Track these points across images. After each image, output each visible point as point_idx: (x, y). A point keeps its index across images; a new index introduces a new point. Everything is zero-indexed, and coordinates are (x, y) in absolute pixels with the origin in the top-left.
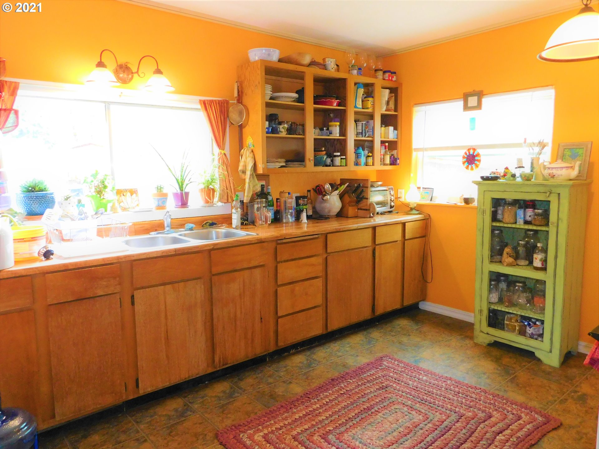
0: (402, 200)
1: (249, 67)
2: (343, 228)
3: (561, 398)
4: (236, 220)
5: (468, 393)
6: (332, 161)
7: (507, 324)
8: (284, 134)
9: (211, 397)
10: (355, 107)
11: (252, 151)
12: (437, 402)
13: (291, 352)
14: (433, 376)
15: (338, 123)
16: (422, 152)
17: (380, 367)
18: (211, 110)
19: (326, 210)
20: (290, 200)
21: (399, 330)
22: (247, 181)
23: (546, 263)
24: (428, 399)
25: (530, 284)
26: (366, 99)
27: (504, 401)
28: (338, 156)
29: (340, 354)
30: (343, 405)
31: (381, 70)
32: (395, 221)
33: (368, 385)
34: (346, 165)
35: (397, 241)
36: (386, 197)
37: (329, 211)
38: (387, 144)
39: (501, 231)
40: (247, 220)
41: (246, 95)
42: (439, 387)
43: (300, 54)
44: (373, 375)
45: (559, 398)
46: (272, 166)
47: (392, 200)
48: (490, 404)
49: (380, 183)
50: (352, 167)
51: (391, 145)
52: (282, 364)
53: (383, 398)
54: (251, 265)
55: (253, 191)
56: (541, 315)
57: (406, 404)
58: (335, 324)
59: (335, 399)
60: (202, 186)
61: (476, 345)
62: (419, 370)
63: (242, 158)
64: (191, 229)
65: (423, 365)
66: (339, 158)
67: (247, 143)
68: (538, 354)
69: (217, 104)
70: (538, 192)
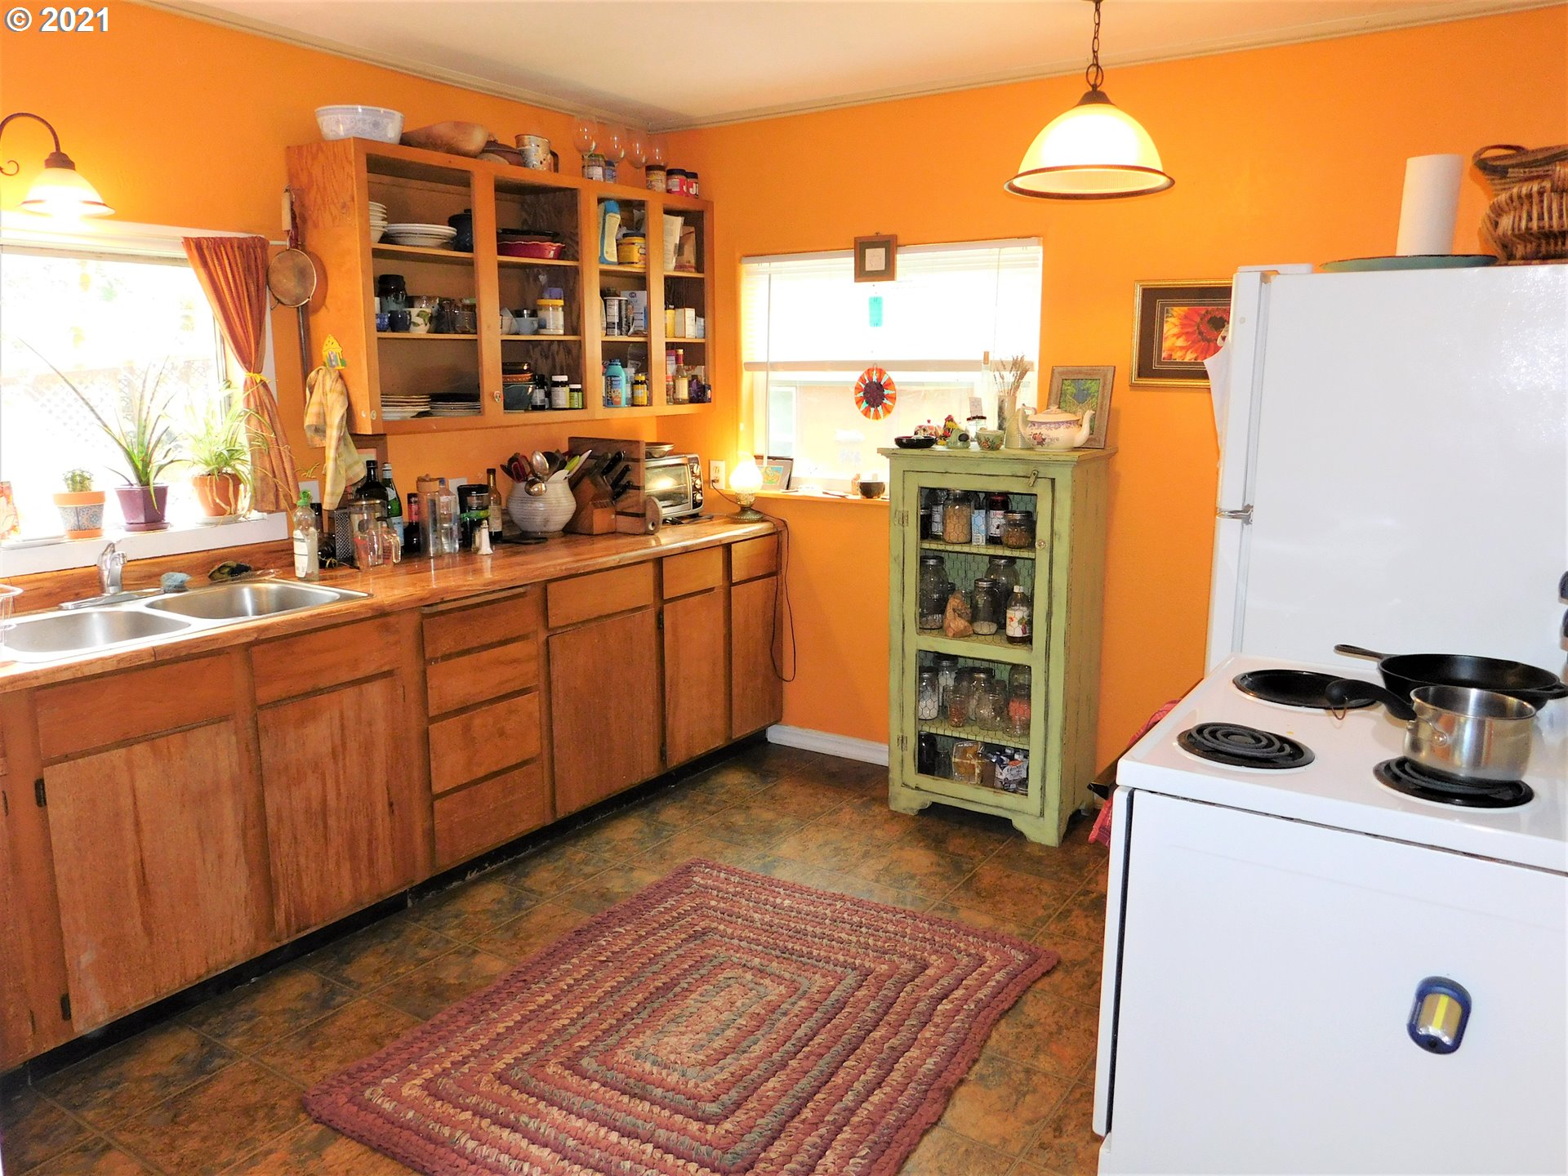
0: (721, 486)
1: (320, 155)
2: (585, 566)
3: (1060, 911)
4: (306, 559)
5: (880, 923)
6: (548, 395)
7: (957, 763)
8: (420, 330)
9: (272, 1014)
10: (602, 260)
11: (341, 376)
12: (815, 953)
13: (468, 877)
14: (805, 896)
15: (561, 302)
16: (763, 374)
17: (686, 891)
18: (218, 268)
19: (539, 520)
20: (444, 499)
21: (724, 797)
22: (331, 454)
23: (1031, 629)
24: (797, 947)
25: (1002, 674)
26: (628, 239)
27: (952, 931)
28: (563, 384)
29: (589, 869)
30: (607, 986)
31: (661, 168)
32: (708, 541)
33: (662, 933)
34: (584, 407)
35: (712, 589)
36: (683, 482)
37: (546, 521)
38: (681, 352)
39: (941, 560)
40: (333, 555)
41: (316, 226)
42: (818, 919)
43: (458, 125)
44: (670, 909)
45: (1056, 910)
46: (394, 414)
47: (698, 487)
48: (925, 940)
49: (667, 448)
50: (597, 409)
51: (690, 354)
52: (450, 909)
53: (699, 959)
54: (359, 675)
55: (348, 480)
56: (1023, 740)
57: (749, 964)
58: (574, 800)
59: (585, 978)
60: (203, 469)
61: (895, 815)
62: (771, 884)
63: (311, 393)
64: (180, 588)
65: (782, 874)
66: (566, 389)
67: (325, 354)
68: (1019, 823)
69: (236, 249)
70: (1013, 476)
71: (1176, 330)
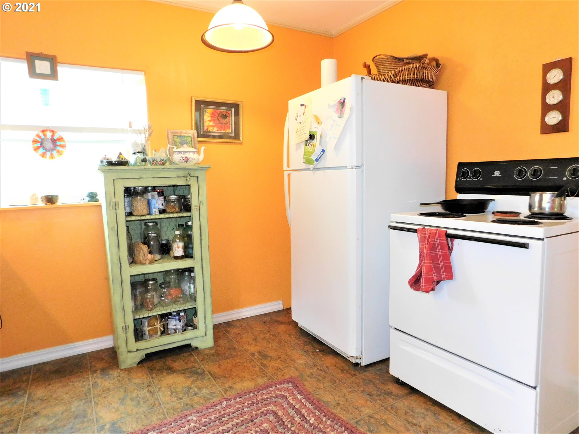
70: (177, 177)
71: (209, 119)
